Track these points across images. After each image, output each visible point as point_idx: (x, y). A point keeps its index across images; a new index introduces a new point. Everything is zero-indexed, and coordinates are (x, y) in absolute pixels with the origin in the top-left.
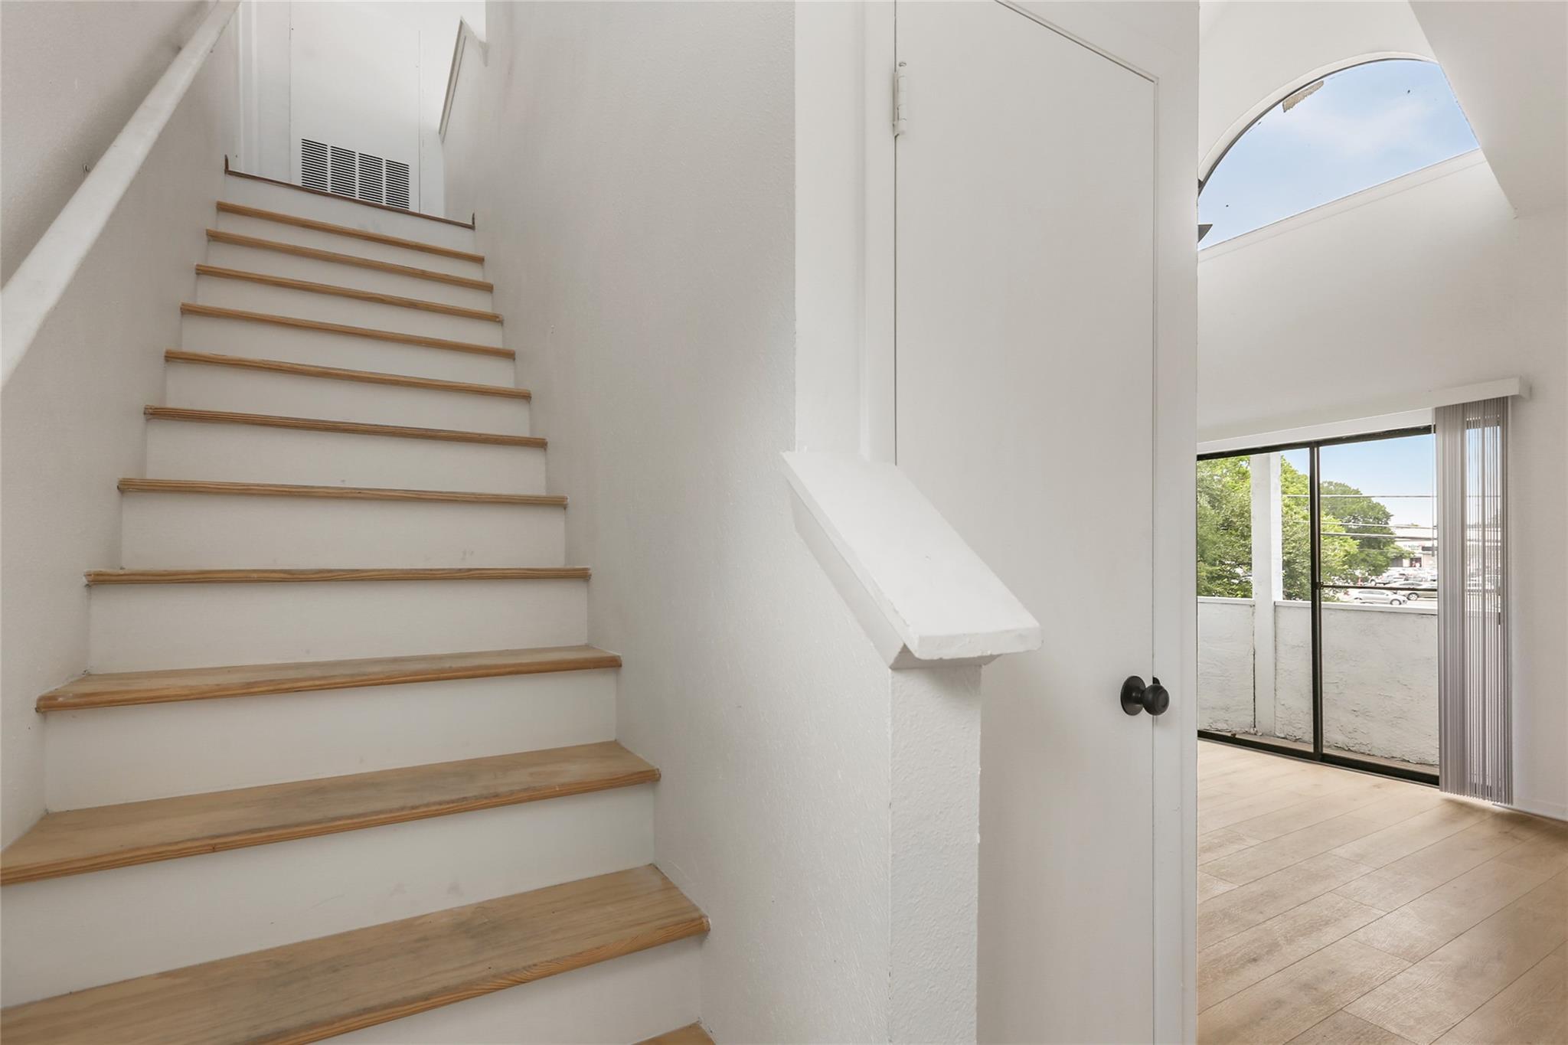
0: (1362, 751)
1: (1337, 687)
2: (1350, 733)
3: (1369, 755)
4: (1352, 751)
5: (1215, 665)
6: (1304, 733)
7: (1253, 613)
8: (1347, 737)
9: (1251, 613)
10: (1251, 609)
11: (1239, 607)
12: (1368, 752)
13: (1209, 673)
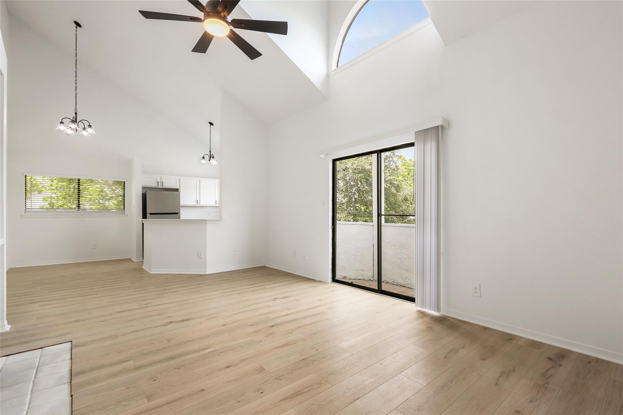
0: (408, 287)
1: (401, 259)
2: (405, 279)
3: (410, 288)
4: (405, 287)
5: (358, 251)
6: (390, 280)
7: (373, 229)
8: (403, 281)
9: (372, 229)
10: (372, 227)
11: (368, 226)
12: (410, 287)
13: (356, 255)
